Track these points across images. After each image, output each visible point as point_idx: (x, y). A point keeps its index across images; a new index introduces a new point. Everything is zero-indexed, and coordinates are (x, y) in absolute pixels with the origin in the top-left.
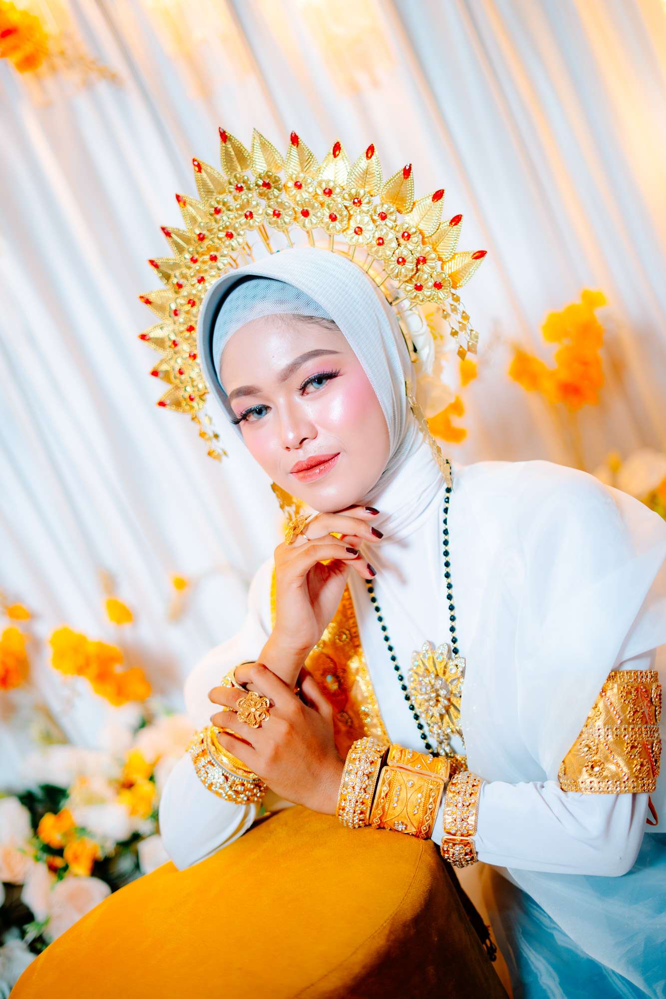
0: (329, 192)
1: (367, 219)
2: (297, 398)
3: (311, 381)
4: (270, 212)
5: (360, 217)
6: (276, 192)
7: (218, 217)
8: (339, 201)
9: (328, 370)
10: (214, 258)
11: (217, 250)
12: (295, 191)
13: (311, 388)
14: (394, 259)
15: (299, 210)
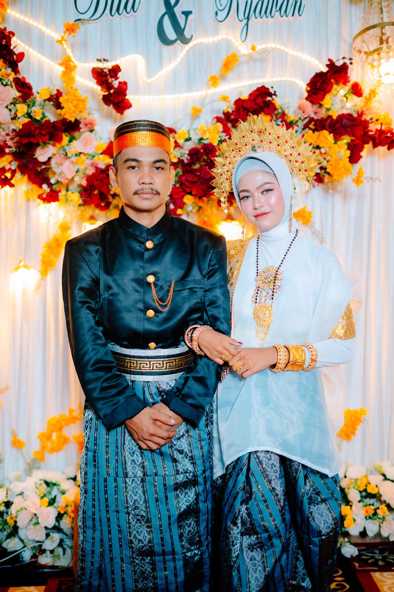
0: (278, 137)
1: (289, 147)
2: (260, 195)
3: (265, 191)
4: (260, 140)
5: (287, 146)
6: (263, 135)
7: (243, 139)
8: (281, 141)
9: (271, 188)
10: (240, 151)
11: (242, 149)
12: (268, 135)
13: (265, 192)
14: (295, 160)
15: (269, 141)
